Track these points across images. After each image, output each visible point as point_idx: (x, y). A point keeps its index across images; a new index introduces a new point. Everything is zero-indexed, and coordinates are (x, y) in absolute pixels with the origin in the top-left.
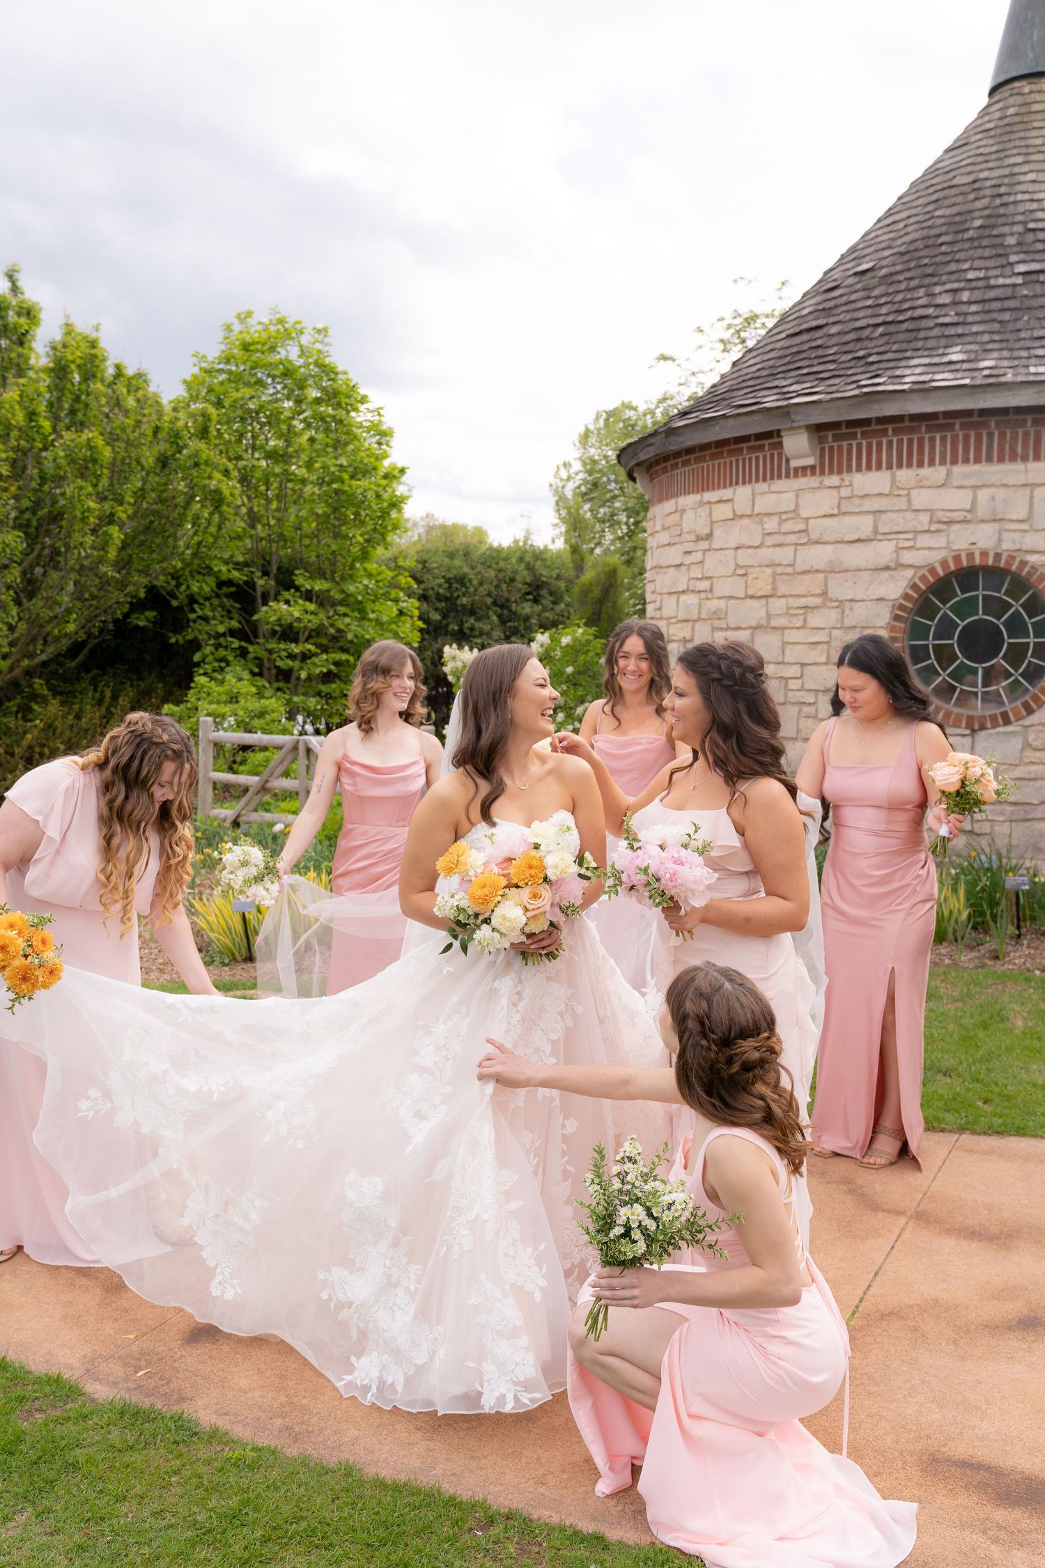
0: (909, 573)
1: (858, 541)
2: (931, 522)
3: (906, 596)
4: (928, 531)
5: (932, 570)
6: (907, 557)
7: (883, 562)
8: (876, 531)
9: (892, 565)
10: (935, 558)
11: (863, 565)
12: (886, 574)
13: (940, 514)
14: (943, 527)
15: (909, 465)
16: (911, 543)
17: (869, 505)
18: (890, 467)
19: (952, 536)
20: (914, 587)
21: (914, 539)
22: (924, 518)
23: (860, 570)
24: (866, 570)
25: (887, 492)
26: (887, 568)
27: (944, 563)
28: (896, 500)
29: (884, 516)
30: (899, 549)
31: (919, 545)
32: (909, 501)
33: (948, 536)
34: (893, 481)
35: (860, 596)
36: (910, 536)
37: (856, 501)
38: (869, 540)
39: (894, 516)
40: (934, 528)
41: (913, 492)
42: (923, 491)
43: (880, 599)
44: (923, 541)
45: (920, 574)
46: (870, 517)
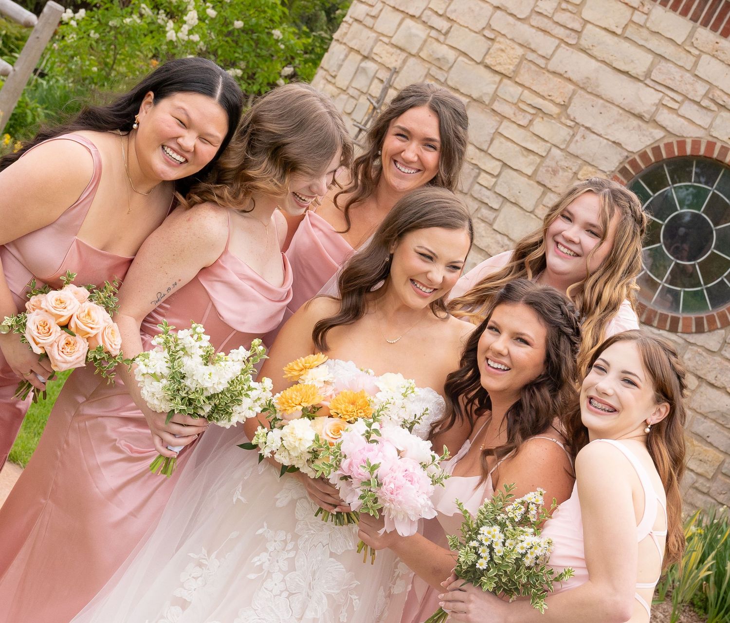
0: (659, 134)
1: (626, 73)
2: (705, 95)
3: (644, 155)
4: (698, 103)
5: (682, 144)
6: (665, 117)
7: (638, 109)
8: (648, 74)
9: (647, 116)
10: (691, 133)
11: (618, 100)
12: (635, 122)
13: (718, 93)
14: (714, 107)
15: (715, 28)
16: (675, 106)
17: (654, 44)
18: (695, 19)
19: (718, 121)
20: (656, 150)
21: (681, 103)
22: (701, 89)
23: (613, 104)
24: (618, 106)
25: (679, 42)
26: (640, 117)
27: (696, 143)
28: (683, 54)
29: (663, 63)
30: (661, 104)
31: (682, 111)
32: (696, 64)
33: (714, 119)
34: (691, 35)
35: (598, 129)
36: (679, 98)
37: (645, 33)
38: (637, 79)
39: (673, 69)
40: (706, 103)
41: (704, 56)
42: (714, 62)
43: (618, 144)
44: (688, 110)
45: (668, 140)
46: (650, 58)
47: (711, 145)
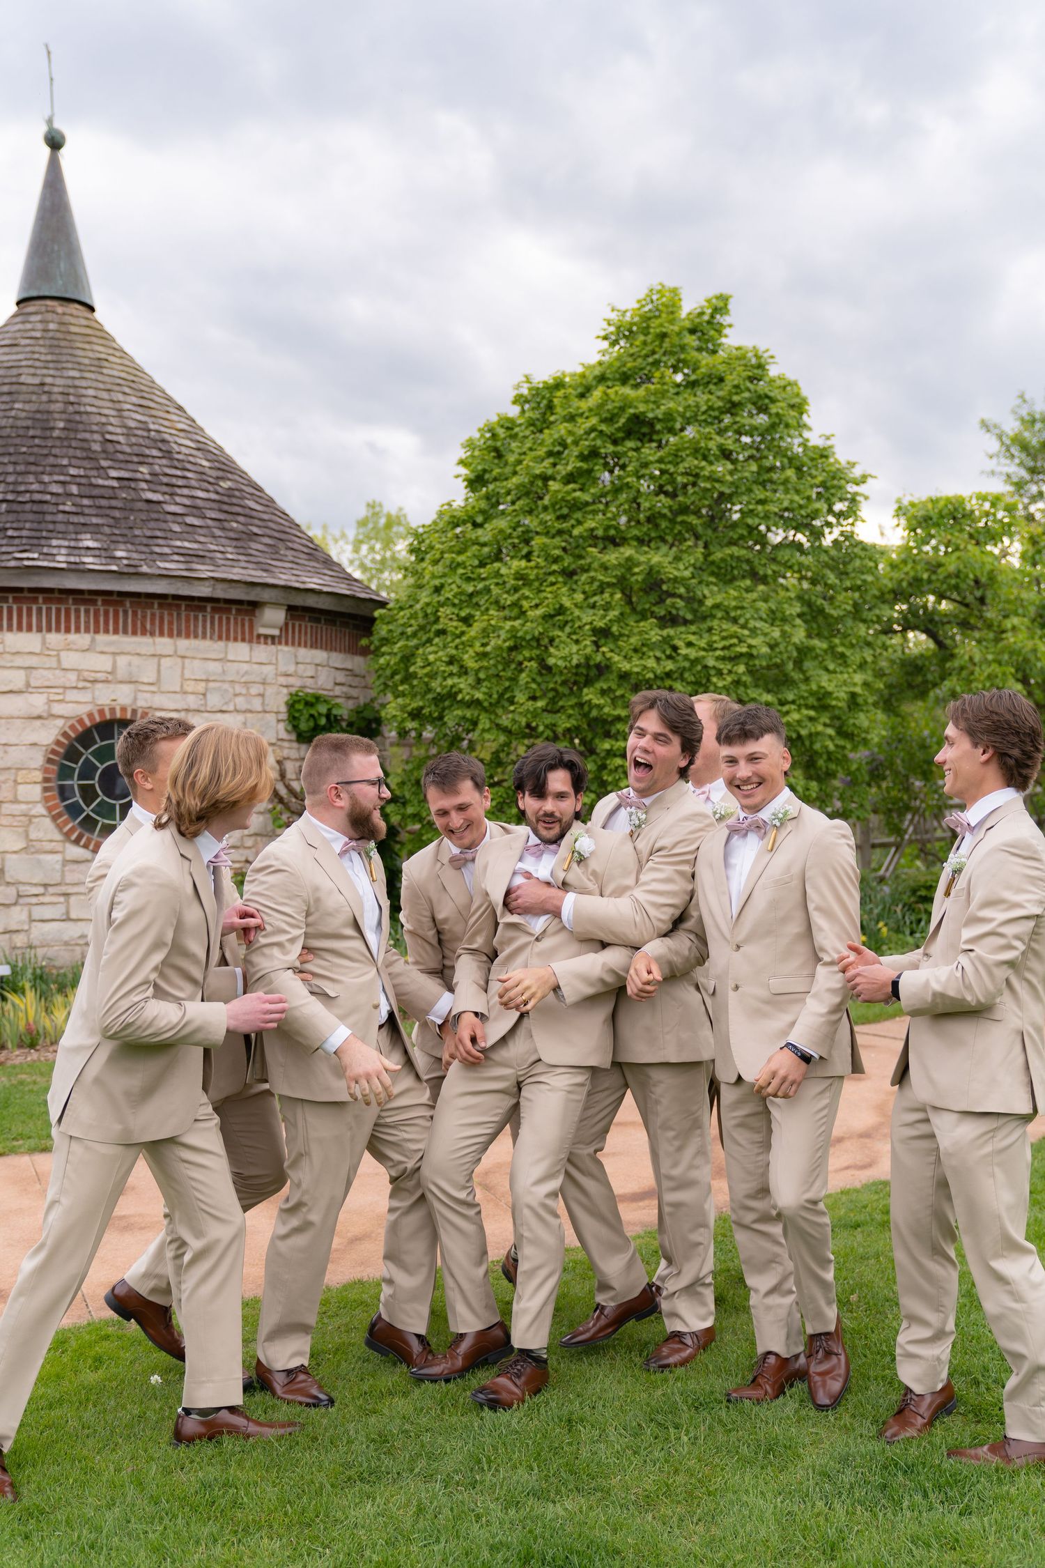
0: (60, 722)
1: (11, 692)
2: (78, 680)
3: (58, 743)
4: (75, 688)
5: (81, 721)
6: (58, 709)
7: (36, 713)
8: (28, 685)
9: (45, 715)
10: (82, 710)
11: (16, 713)
12: (38, 723)
13: (86, 674)
14: (88, 685)
15: (58, 630)
16: (61, 697)
17: (19, 661)
18: (39, 630)
19: (97, 693)
20: (65, 734)
21: (64, 693)
22: (72, 677)
23: (12, 718)
24: (18, 718)
25: (38, 651)
26: (39, 717)
27: (90, 715)
28: (45, 659)
29: (34, 672)
30: (50, 701)
31: (68, 699)
32: (59, 661)
33: (93, 693)
34: (44, 642)
35: (13, 740)
36: (60, 691)
37: (8, 657)
38: (20, 692)
39: (45, 673)
40: (81, 684)
41: (63, 654)
42: (71, 654)
43: (35, 744)
44: (72, 695)
45: (70, 723)
46: (22, 672)
47: (101, 712)
